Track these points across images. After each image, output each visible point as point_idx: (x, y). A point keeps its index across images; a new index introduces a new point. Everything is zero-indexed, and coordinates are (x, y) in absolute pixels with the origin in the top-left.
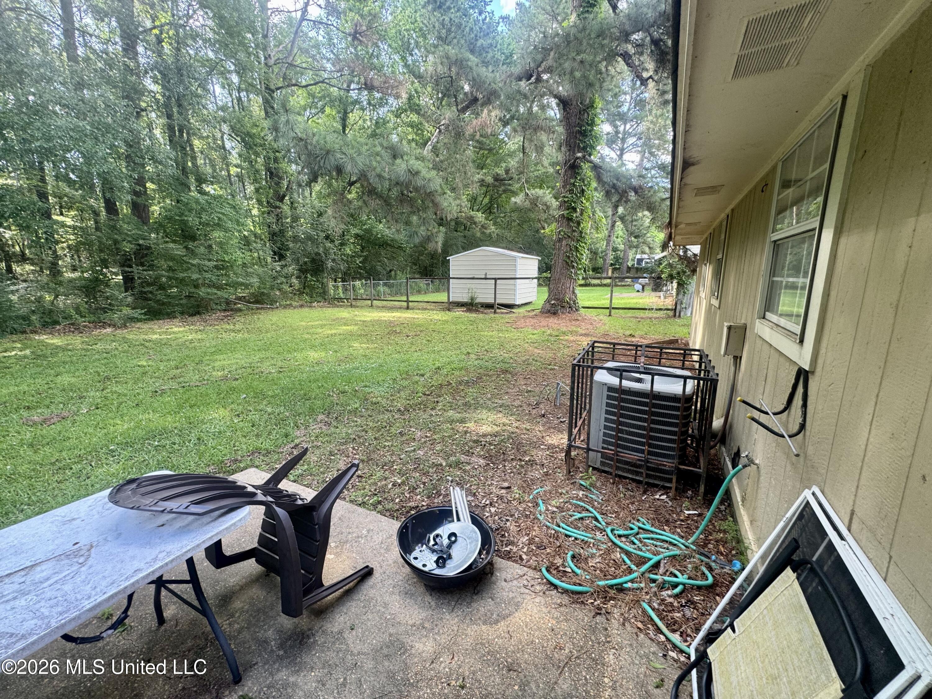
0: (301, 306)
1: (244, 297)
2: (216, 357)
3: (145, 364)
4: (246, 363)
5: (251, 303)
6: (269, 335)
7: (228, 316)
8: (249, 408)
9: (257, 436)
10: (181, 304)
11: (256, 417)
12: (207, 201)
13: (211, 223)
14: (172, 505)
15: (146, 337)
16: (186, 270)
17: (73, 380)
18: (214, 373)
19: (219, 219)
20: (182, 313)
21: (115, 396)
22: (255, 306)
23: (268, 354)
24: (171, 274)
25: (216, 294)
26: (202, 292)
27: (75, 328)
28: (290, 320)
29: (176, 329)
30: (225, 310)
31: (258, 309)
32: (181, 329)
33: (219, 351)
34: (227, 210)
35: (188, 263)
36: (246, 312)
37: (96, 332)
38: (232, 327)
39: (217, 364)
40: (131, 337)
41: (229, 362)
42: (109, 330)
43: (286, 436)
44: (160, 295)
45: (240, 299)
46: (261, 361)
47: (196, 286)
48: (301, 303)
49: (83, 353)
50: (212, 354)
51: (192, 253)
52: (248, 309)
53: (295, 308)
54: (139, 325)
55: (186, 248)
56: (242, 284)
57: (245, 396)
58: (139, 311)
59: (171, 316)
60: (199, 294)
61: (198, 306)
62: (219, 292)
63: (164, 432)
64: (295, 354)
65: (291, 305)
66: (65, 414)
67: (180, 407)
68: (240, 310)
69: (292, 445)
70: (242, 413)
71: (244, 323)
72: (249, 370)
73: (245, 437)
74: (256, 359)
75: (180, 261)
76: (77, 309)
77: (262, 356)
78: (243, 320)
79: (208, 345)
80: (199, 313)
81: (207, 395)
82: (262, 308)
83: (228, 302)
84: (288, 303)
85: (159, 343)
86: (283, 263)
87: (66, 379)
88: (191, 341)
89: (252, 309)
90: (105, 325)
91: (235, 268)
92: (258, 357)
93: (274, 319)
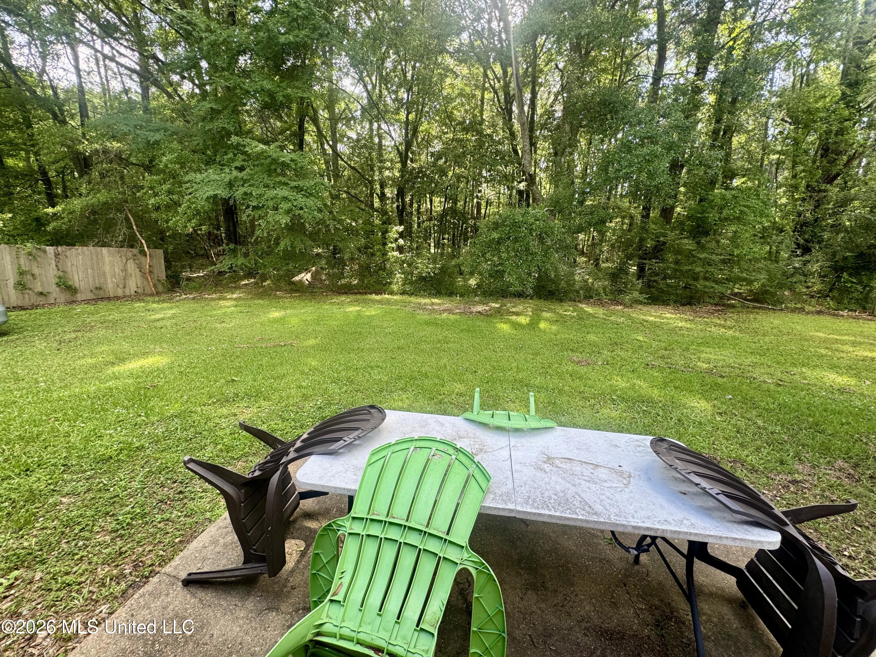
0: (819, 313)
1: (741, 294)
2: (702, 348)
3: (642, 339)
4: (735, 362)
5: (748, 300)
6: (767, 339)
7: (719, 310)
8: (734, 411)
9: (742, 445)
10: (677, 294)
11: (742, 424)
12: (734, 196)
13: (732, 217)
14: (704, 483)
15: (644, 318)
16: (692, 263)
17: (596, 339)
18: (699, 364)
19: (741, 211)
20: (675, 302)
21: (619, 359)
22: (751, 304)
23: (765, 360)
24: (677, 267)
25: (712, 287)
26: (700, 285)
27: (600, 303)
28: (798, 327)
29: (668, 315)
30: (716, 305)
31: (754, 308)
32: (673, 316)
33: (706, 344)
34: (753, 202)
35: (696, 257)
36: (740, 309)
37: (612, 307)
38: (723, 322)
39: (703, 355)
40: (634, 315)
41: (716, 357)
42: (620, 307)
43: (782, 463)
44: (662, 285)
45: (736, 295)
46: (754, 365)
47: (696, 279)
48: (819, 308)
49: (603, 321)
50: (699, 344)
51: (702, 247)
52: (743, 307)
53: (808, 313)
54: (640, 307)
55: (698, 243)
56: (745, 280)
57: (731, 397)
58: (644, 296)
59: (665, 303)
60: (696, 286)
61: (691, 298)
62: (716, 286)
63: (650, 401)
64: (804, 370)
65: (802, 310)
66: (590, 361)
67: (665, 385)
68: (733, 306)
69: (790, 478)
70: (725, 413)
71: (737, 321)
72: (737, 371)
73: (727, 440)
74: (748, 361)
75: (690, 255)
76: (604, 289)
77: (755, 360)
78: (736, 317)
79: (696, 335)
80: (690, 304)
81: (691, 382)
82: (760, 308)
83: (722, 296)
84: (799, 306)
85: (654, 325)
86: (807, 257)
87: (592, 337)
88: (681, 329)
89: (748, 307)
90: (618, 303)
91: (742, 263)
92: (750, 360)
93: (776, 322)
